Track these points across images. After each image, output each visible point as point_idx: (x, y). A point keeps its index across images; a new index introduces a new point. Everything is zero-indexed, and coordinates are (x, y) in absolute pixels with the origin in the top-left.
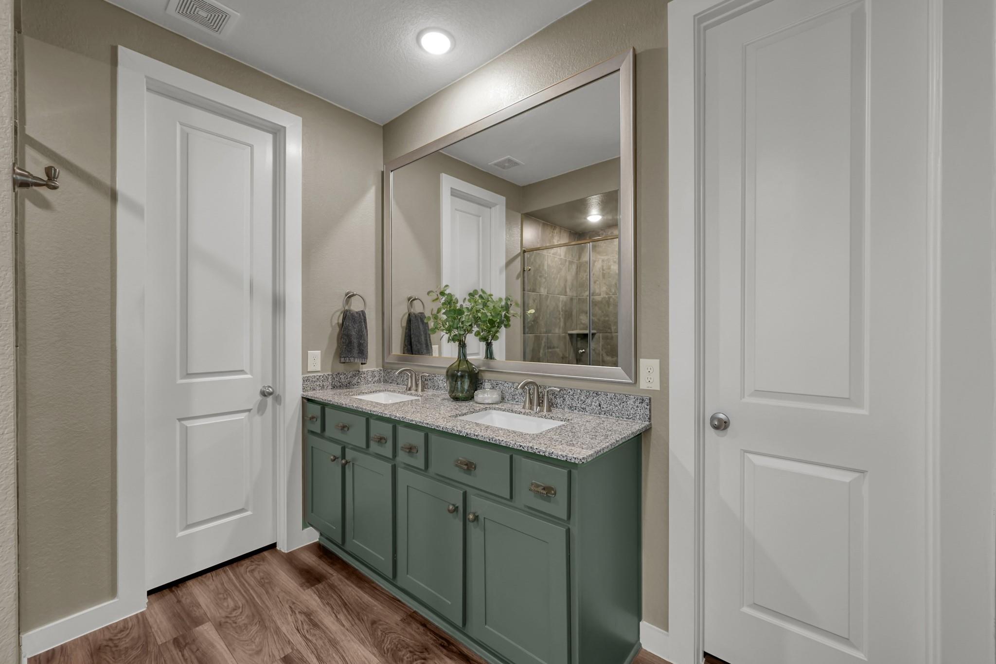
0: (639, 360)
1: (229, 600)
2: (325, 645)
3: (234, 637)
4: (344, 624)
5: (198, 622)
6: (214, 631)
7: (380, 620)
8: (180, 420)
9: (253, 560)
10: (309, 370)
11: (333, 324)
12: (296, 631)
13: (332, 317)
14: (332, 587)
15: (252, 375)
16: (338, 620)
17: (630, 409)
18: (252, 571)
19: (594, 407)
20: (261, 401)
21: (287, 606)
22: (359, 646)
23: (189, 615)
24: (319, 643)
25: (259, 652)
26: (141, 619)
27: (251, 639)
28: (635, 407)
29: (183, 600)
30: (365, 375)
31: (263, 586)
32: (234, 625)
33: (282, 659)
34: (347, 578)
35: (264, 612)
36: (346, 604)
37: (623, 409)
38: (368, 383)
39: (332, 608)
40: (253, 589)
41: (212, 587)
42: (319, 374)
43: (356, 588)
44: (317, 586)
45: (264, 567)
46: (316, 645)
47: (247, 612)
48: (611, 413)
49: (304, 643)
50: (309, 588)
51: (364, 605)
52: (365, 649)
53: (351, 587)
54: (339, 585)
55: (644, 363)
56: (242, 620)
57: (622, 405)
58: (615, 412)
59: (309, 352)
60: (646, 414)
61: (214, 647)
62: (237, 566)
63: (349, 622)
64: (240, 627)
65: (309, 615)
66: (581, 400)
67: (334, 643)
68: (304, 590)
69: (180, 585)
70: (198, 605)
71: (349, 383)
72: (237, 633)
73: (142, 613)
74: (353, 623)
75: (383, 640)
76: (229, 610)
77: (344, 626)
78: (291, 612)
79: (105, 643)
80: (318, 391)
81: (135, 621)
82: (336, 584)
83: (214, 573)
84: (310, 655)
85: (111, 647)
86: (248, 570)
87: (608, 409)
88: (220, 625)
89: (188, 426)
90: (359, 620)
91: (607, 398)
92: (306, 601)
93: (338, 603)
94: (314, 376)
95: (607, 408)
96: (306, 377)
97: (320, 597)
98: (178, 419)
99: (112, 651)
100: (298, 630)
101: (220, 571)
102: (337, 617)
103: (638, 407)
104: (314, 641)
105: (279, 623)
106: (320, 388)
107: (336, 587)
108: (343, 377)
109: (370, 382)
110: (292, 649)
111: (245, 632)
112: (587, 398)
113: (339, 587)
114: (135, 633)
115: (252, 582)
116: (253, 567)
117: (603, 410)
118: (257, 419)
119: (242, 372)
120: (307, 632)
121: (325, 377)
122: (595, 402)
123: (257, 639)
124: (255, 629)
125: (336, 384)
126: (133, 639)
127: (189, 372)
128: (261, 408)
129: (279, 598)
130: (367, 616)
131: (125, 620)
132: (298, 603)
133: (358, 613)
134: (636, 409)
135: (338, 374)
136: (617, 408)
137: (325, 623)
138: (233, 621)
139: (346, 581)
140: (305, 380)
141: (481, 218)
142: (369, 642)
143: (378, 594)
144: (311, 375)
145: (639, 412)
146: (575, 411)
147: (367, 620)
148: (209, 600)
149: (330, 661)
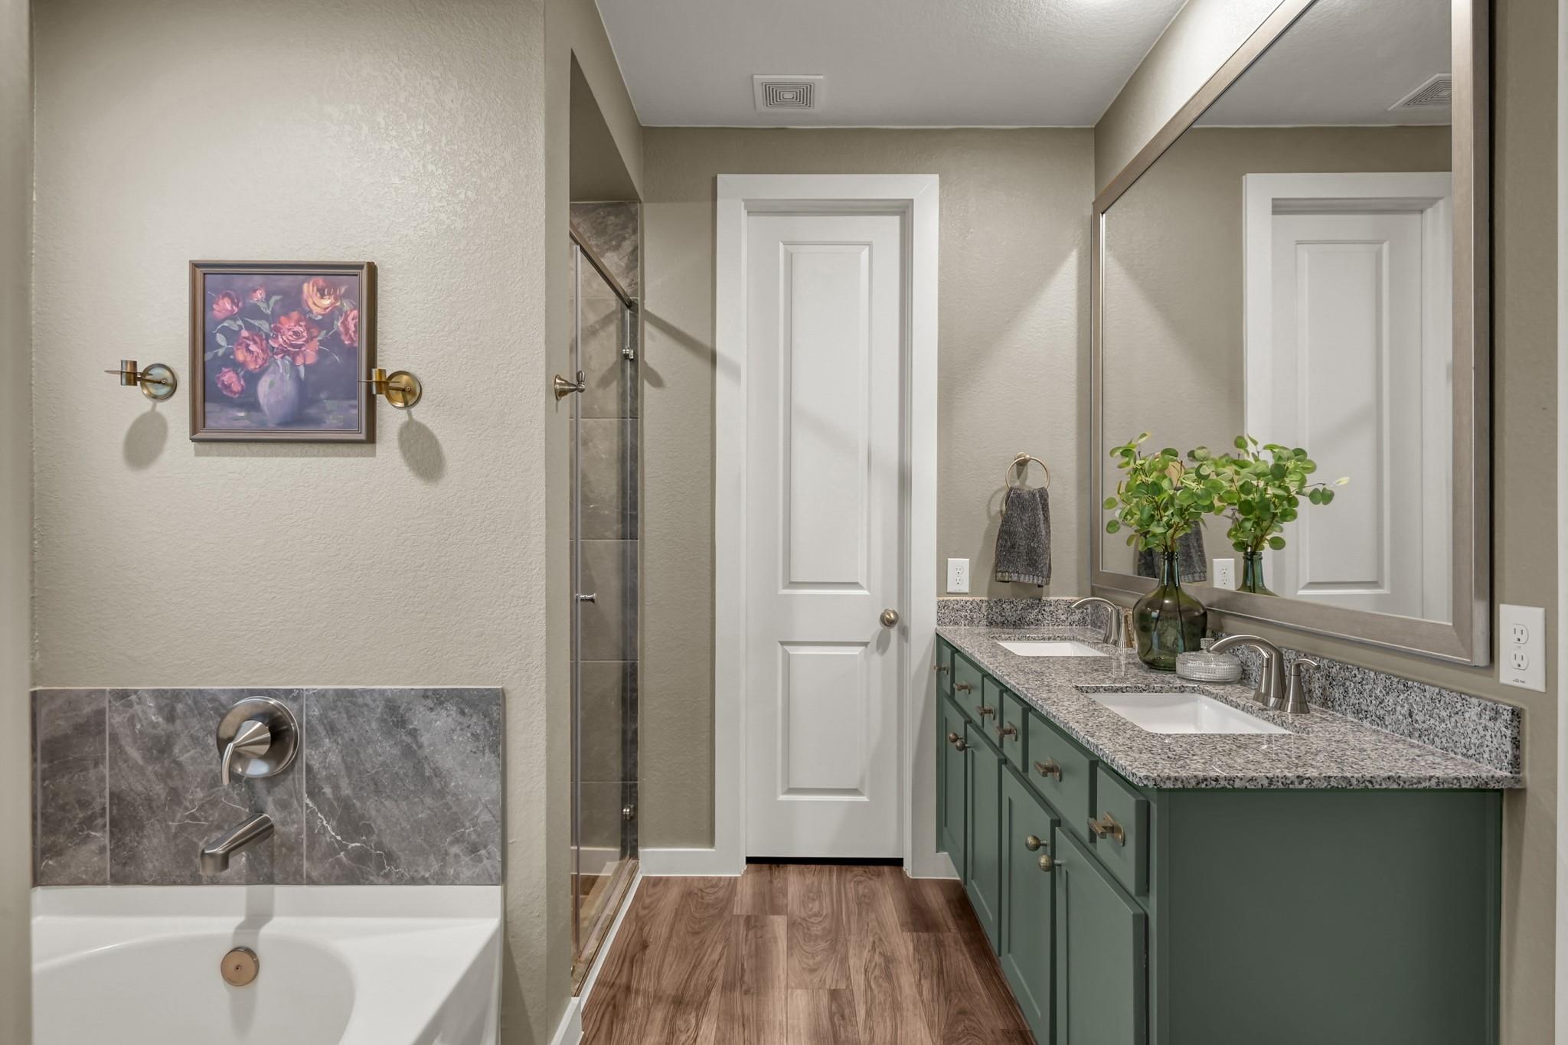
0: (1499, 607)
1: (817, 903)
2: (885, 1002)
3: (799, 943)
4: (924, 993)
5: (776, 910)
6: (785, 927)
7: (973, 1014)
8: (783, 643)
9: (867, 870)
10: (948, 591)
11: (993, 514)
12: (863, 971)
13: (990, 501)
14: (939, 944)
15: (869, 591)
16: (919, 985)
17: (1470, 732)
18: (860, 882)
19: (1400, 717)
20: (882, 632)
21: (871, 939)
22: (924, 1028)
23: (772, 900)
24: (880, 997)
25: (812, 971)
26: (732, 883)
27: (813, 954)
28: (1480, 728)
29: (775, 882)
30: (1052, 608)
31: (859, 904)
32: (806, 931)
33: (830, 989)
34: (966, 943)
35: (843, 933)
36: (943, 973)
37: (1457, 730)
38: (1057, 622)
39: (922, 968)
40: (847, 903)
41: (808, 881)
42: (967, 598)
43: (970, 961)
44: (921, 933)
45: (875, 884)
46: (875, 997)
47: (826, 924)
48: (1431, 737)
49: (863, 987)
50: (909, 931)
51: (966, 985)
52: (928, 1035)
53: (964, 955)
54: (950, 946)
55: (1508, 613)
56: (816, 930)
57: (1453, 720)
58: (1441, 735)
59: (949, 559)
60: (1503, 751)
61: (776, 942)
62: (846, 871)
63: (930, 993)
64: (811, 935)
65: (889, 961)
66: (1376, 698)
67: (896, 1007)
68: (903, 931)
69: (781, 865)
70: (785, 895)
71: (1020, 619)
72: (804, 940)
73: (736, 878)
74: (936, 998)
75: (959, 1039)
76: (810, 913)
77: (921, 994)
78: (871, 948)
79: (696, 891)
80: (963, 627)
81: (726, 883)
82: (946, 943)
83: (819, 867)
84: (861, 1003)
85: (698, 897)
86: (855, 879)
87: (1425, 726)
88: (794, 924)
89: (791, 653)
90: (946, 999)
91: (1425, 697)
92: (896, 945)
93: (933, 967)
94: (956, 600)
95: (1424, 722)
96: (943, 601)
97: (916, 949)
98: (780, 642)
99: (697, 901)
100: (866, 971)
101: (826, 868)
102: (920, 981)
103: (1486, 728)
104: (876, 992)
105: (851, 952)
106: (967, 622)
107: (944, 945)
108: (1008, 607)
109: (1064, 621)
110: (847, 987)
111: (812, 943)
112: (1388, 693)
113: (947, 949)
114: (721, 894)
115: (851, 894)
116: (862, 879)
117: (1417, 726)
118: (877, 658)
119: (855, 585)
120: (875, 978)
121: (975, 604)
122: (1402, 706)
123: (819, 957)
124: (823, 945)
125: (995, 618)
126: (716, 898)
127: (792, 580)
128: (882, 644)
129: (868, 925)
130: (959, 1000)
131: (720, 879)
132: (886, 943)
133: (950, 991)
134: (1482, 733)
135: (1000, 600)
136: (1443, 725)
137: (902, 981)
138: (808, 926)
139: (963, 945)
140: (942, 606)
141: (1386, 246)
142: (939, 1030)
143: (994, 983)
144: (952, 599)
145: (1489, 744)
146: (1365, 721)
147: (957, 1005)
148: (798, 894)
149: (879, 1022)
